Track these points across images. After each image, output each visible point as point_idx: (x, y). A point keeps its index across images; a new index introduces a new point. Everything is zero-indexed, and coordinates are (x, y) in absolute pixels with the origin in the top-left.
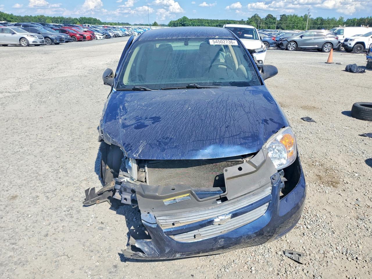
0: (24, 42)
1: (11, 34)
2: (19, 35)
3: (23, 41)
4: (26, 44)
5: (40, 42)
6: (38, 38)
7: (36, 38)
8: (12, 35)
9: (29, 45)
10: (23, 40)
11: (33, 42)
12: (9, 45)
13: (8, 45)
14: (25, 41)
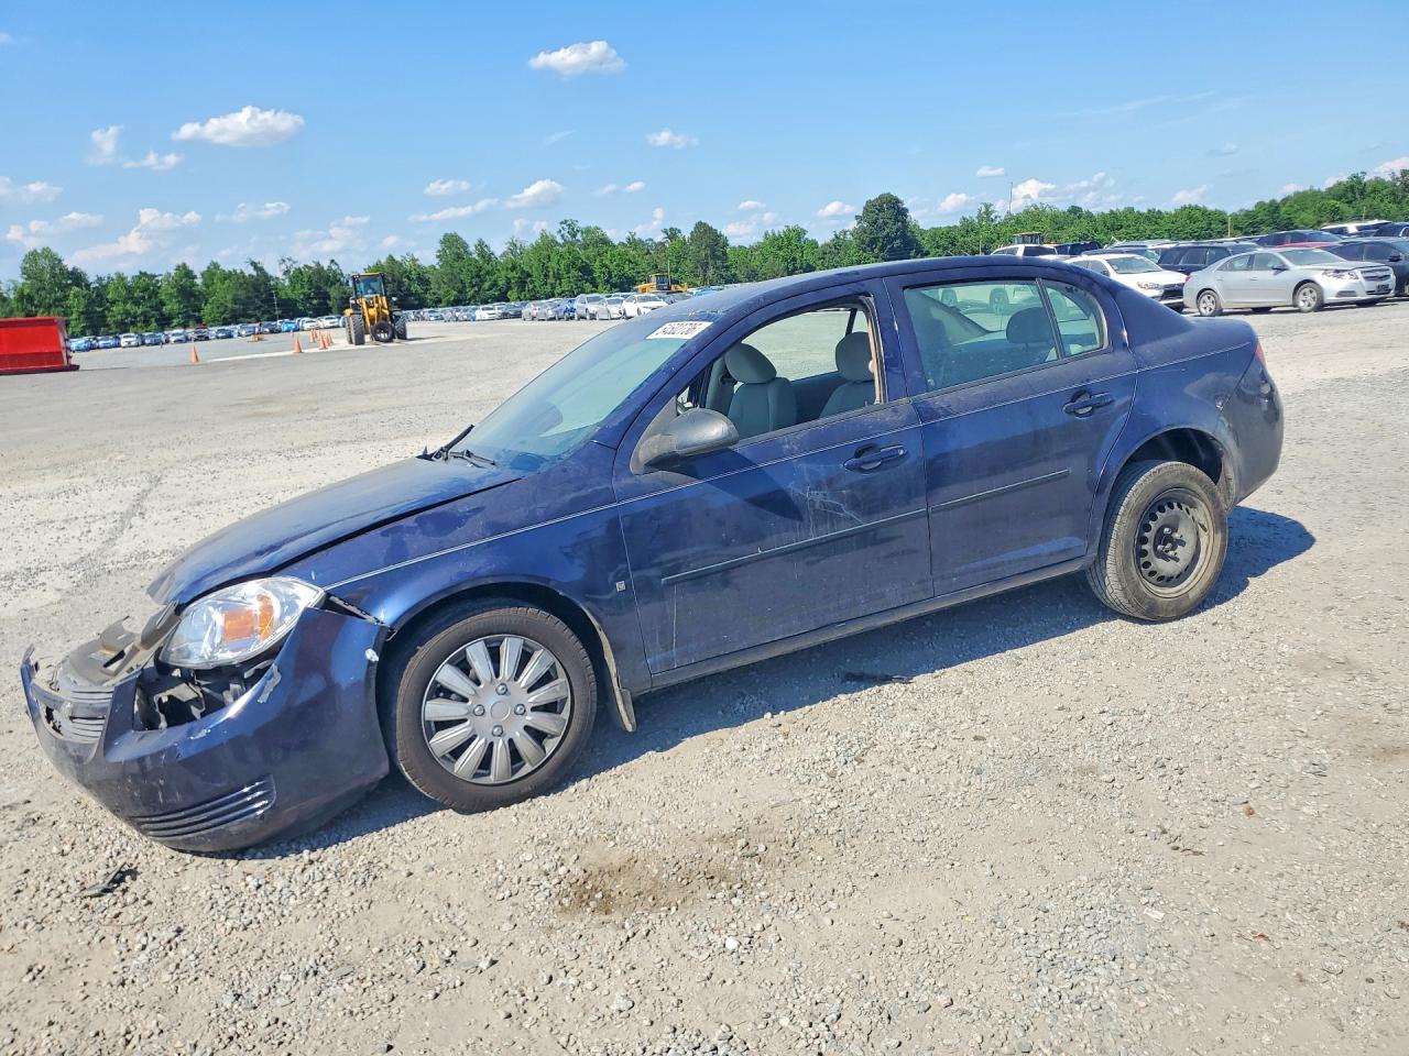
0: (1309, 297)
1: (1273, 272)
2: (1297, 272)
3: (1304, 294)
4: (1313, 303)
5: (1370, 293)
6: (1361, 279)
7: (1357, 278)
8: (1275, 274)
9: (1322, 306)
10: (1307, 290)
11: (1341, 294)
12: (1273, 309)
13: (1270, 308)
14: (1311, 292)
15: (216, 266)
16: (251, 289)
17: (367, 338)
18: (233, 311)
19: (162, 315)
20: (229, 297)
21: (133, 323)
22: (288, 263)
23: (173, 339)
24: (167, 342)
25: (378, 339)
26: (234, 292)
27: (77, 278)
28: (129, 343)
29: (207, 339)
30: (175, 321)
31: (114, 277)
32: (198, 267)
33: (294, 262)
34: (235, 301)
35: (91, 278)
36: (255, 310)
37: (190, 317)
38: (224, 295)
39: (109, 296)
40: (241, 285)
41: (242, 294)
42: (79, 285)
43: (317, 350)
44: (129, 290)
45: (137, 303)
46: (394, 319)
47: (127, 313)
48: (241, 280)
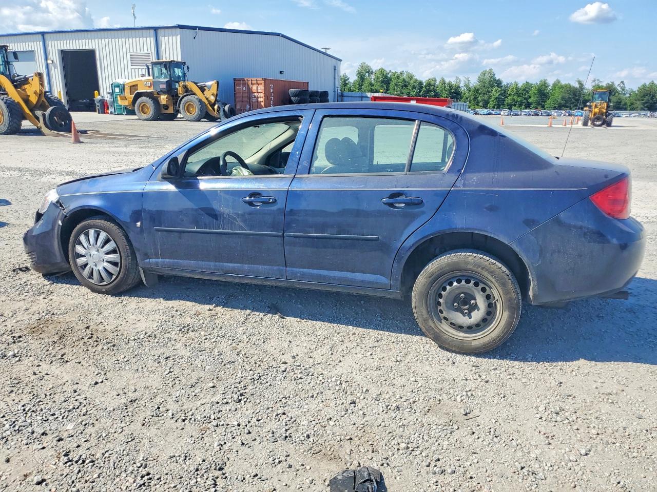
15: (559, 82)
16: (572, 94)
17: (590, 123)
18: (560, 103)
19: (528, 102)
20: (560, 97)
21: (515, 105)
22: (597, 82)
23: (523, 114)
24: (521, 115)
25: (594, 125)
26: (564, 94)
27: (499, 83)
28: (504, 113)
29: (538, 115)
30: (532, 106)
31: (513, 83)
32: (551, 82)
33: (600, 82)
34: (563, 99)
35: (504, 83)
36: (570, 104)
37: (540, 104)
38: (558, 96)
39: (508, 92)
40: (568, 91)
41: (567, 96)
42: (498, 86)
43: (561, 126)
44: (517, 89)
45: (519, 96)
46: (607, 115)
47: (513, 100)
48: (568, 89)
